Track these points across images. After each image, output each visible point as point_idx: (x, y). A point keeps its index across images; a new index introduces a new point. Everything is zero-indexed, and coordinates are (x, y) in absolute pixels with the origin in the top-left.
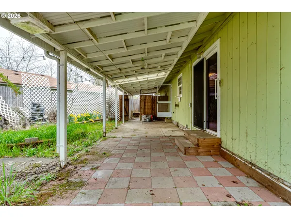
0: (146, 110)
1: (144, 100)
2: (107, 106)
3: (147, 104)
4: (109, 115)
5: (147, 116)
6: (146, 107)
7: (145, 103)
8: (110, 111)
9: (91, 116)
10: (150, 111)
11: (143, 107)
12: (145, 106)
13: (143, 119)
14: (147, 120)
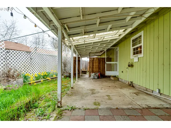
0: (94, 69)
1: (92, 61)
2: (63, 65)
3: (94, 64)
4: (64, 73)
5: (95, 74)
6: (94, 67)
7: (93, 63)
8: (65, 70)
9: (48, 75)
10: (97, 70)
11: (91, 67)
12: (93, 65)
13: (92, 77)
14: (96, 77)
